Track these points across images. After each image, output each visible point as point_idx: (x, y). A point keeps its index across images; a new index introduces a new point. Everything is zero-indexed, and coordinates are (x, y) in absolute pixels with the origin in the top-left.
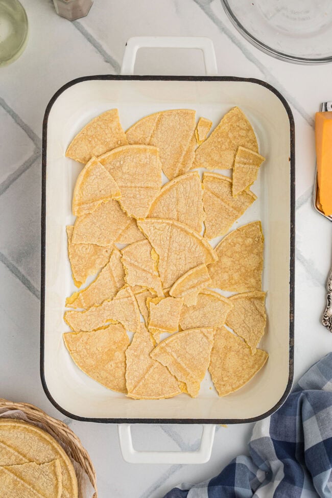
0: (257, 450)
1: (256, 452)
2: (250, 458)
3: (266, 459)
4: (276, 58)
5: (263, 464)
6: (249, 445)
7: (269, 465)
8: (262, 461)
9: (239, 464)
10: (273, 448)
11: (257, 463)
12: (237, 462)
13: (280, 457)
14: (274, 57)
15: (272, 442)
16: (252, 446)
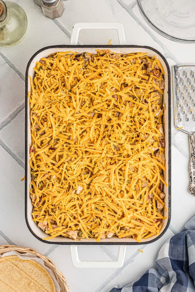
0: (161, 265)
1: (160, 266)
2: (157, 270)
3: (166, 270)
4: (170, 40)
5: (164, 273)
6: (157, 262)
7: (168, 273)
8: (164, 272)
9: (150, 273)
10: (171, 264)
11: (161, 273)
12: (149, 272)
13: (174, 269)
14: (169, 39)
15: (170, 260)
16: (158, 263)
